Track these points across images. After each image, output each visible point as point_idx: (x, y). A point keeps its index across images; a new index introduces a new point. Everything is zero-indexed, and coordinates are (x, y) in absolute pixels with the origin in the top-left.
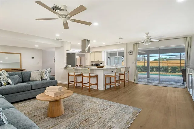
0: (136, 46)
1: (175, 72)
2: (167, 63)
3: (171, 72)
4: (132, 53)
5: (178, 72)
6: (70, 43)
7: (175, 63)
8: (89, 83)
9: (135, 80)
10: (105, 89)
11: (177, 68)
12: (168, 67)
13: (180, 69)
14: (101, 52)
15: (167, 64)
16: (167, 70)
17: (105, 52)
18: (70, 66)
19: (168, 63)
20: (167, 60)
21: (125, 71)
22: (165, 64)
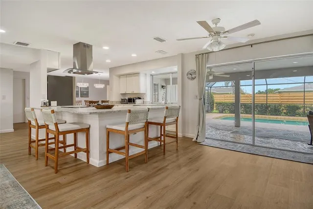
0: (202, 58)
1: (294, 116)
2: (278, 98)
3: (286, 114)
4: (193, 76)
5: (300, 115)
6: (59, 53)
7: (295, 98)
8: (75, 145)
9: (198, 135)
10: (108, 164)
11: (298, 108)
12: (280, 105)
13: (304, 109)
14: (137, 74)
15: (279, 100)
16: (279, 112)
17: (146, 74)
18: (54, 103)
19: (281, 98)
20: (280, 92)
21: (165, 117)
22: (275, 100)
